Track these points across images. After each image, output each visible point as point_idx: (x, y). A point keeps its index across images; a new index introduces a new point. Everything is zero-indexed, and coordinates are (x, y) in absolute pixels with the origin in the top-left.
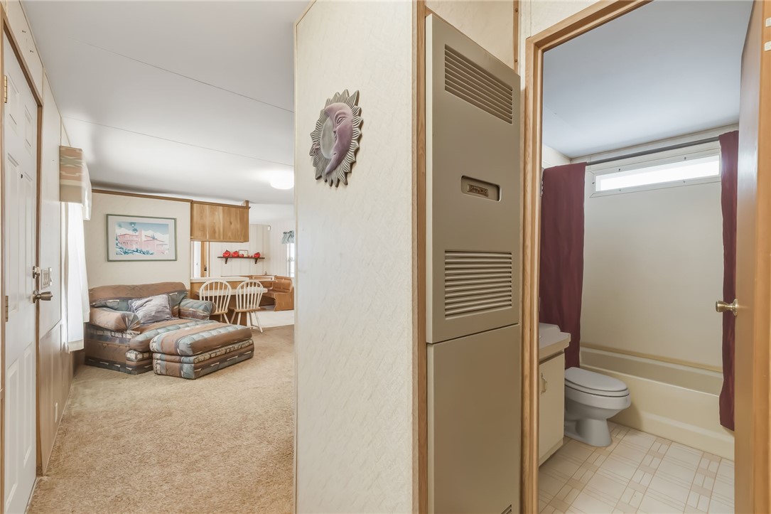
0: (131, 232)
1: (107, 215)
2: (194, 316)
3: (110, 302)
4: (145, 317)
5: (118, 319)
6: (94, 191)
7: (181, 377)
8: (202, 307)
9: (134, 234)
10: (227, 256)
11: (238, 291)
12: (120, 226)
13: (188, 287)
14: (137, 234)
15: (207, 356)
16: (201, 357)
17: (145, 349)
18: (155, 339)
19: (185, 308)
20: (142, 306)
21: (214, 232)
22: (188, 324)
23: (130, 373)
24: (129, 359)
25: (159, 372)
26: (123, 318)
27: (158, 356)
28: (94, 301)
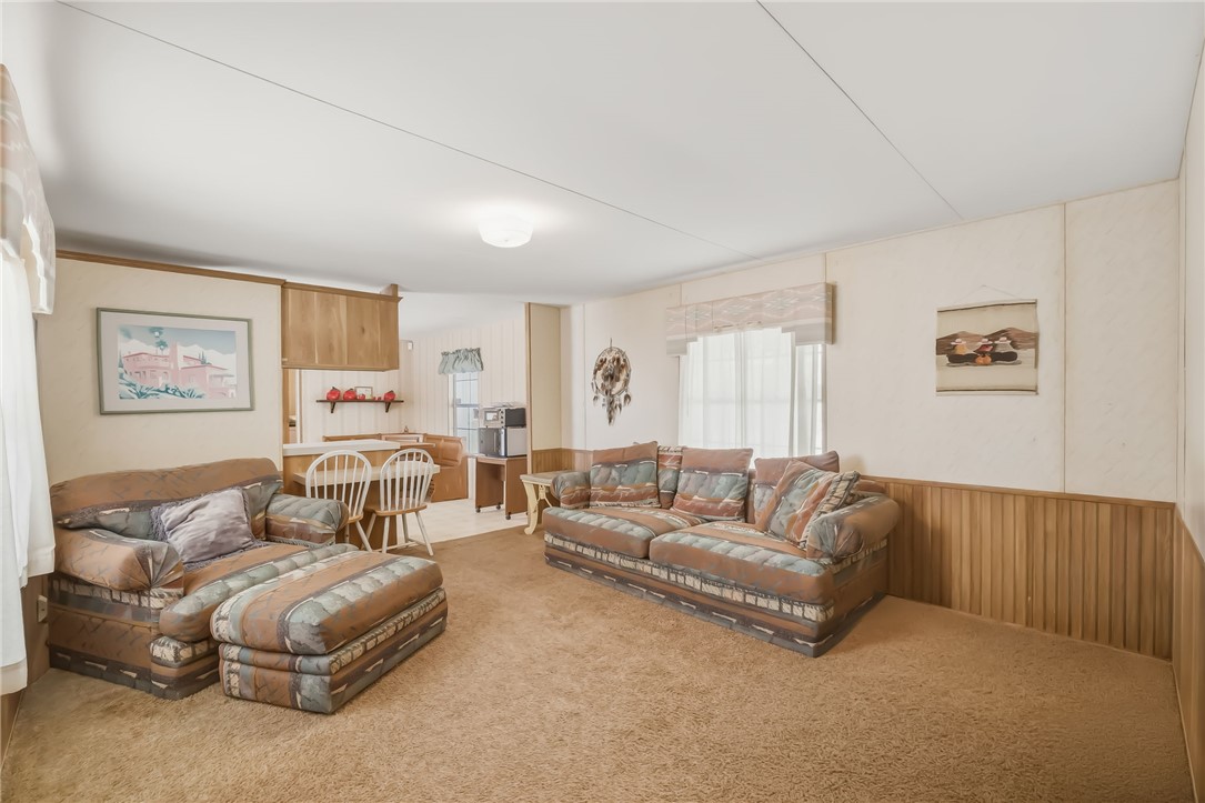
0: (152, 349)
1: (99, 310)
2: (303, 534)
3: (108, 515)
4: (192, 546)
5: (128, 562)
6: (60, 254)
7: (295, 708)
8: (321, 516)
9: (160, 352)
10: (335, 399)
11: (385, 472)
12: (128, 335)
13: (279, 467)
14: (167, 352)
15: (356, 649)
16: (345, 656)
17: (201, 637)
18: (225, 609)
19: (279, 516)
20: (184, 519)
21: (330, 348)
22: (297, 559)
23: (162, 695)
24: (158, 661)
25: (236, 692)
26: (142, 558)
27: (234, 652)
28: (68, 515)
